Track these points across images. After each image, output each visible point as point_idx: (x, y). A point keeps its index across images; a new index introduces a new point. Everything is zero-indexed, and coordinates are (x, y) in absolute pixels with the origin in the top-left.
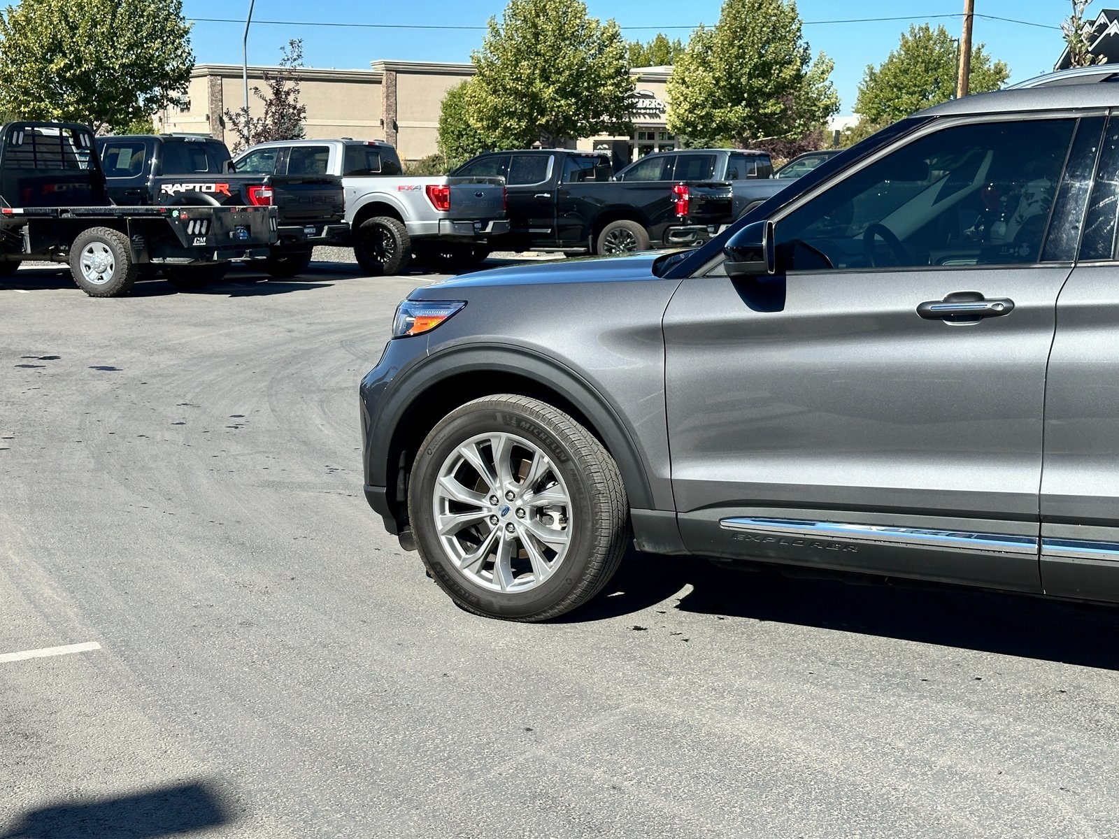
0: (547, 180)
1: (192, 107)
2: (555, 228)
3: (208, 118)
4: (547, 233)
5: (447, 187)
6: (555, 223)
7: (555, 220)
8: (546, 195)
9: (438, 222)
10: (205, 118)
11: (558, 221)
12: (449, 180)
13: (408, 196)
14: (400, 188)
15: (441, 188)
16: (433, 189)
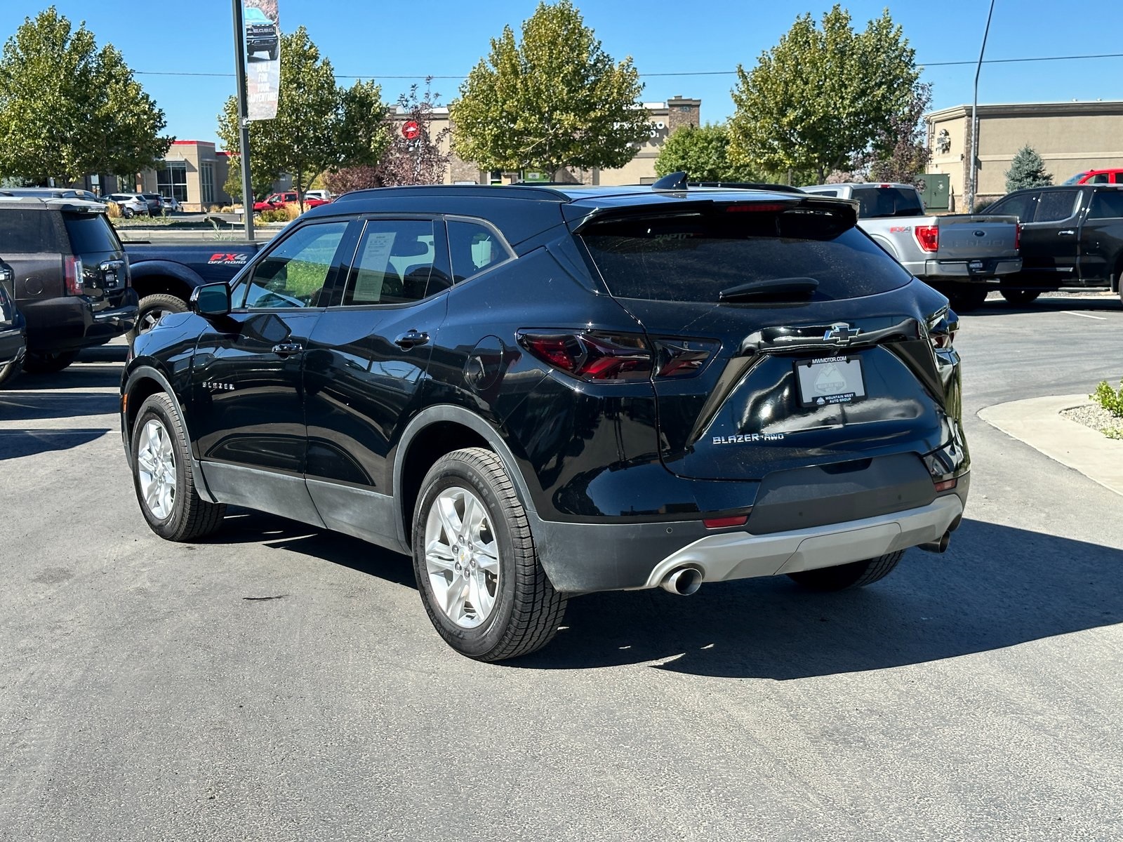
0: (1073, 216)
1: (951, 149)
2: (1078, 266)
3: (963, 157)
4: (1069, 272)
5: (936, 227)
6: (1077, 262)
7: (1078, 258)
8: (1070, 232)
9: (924, 263)
10: (960, 157)
11: (1081, 260)
12: (938, 221)
13: (900, 239)
14: (892, 230)
15: (930, 228)
16: (922, 230)
